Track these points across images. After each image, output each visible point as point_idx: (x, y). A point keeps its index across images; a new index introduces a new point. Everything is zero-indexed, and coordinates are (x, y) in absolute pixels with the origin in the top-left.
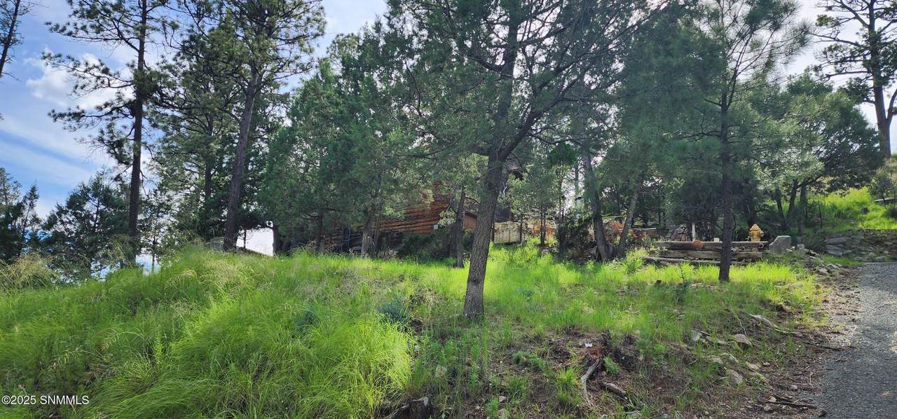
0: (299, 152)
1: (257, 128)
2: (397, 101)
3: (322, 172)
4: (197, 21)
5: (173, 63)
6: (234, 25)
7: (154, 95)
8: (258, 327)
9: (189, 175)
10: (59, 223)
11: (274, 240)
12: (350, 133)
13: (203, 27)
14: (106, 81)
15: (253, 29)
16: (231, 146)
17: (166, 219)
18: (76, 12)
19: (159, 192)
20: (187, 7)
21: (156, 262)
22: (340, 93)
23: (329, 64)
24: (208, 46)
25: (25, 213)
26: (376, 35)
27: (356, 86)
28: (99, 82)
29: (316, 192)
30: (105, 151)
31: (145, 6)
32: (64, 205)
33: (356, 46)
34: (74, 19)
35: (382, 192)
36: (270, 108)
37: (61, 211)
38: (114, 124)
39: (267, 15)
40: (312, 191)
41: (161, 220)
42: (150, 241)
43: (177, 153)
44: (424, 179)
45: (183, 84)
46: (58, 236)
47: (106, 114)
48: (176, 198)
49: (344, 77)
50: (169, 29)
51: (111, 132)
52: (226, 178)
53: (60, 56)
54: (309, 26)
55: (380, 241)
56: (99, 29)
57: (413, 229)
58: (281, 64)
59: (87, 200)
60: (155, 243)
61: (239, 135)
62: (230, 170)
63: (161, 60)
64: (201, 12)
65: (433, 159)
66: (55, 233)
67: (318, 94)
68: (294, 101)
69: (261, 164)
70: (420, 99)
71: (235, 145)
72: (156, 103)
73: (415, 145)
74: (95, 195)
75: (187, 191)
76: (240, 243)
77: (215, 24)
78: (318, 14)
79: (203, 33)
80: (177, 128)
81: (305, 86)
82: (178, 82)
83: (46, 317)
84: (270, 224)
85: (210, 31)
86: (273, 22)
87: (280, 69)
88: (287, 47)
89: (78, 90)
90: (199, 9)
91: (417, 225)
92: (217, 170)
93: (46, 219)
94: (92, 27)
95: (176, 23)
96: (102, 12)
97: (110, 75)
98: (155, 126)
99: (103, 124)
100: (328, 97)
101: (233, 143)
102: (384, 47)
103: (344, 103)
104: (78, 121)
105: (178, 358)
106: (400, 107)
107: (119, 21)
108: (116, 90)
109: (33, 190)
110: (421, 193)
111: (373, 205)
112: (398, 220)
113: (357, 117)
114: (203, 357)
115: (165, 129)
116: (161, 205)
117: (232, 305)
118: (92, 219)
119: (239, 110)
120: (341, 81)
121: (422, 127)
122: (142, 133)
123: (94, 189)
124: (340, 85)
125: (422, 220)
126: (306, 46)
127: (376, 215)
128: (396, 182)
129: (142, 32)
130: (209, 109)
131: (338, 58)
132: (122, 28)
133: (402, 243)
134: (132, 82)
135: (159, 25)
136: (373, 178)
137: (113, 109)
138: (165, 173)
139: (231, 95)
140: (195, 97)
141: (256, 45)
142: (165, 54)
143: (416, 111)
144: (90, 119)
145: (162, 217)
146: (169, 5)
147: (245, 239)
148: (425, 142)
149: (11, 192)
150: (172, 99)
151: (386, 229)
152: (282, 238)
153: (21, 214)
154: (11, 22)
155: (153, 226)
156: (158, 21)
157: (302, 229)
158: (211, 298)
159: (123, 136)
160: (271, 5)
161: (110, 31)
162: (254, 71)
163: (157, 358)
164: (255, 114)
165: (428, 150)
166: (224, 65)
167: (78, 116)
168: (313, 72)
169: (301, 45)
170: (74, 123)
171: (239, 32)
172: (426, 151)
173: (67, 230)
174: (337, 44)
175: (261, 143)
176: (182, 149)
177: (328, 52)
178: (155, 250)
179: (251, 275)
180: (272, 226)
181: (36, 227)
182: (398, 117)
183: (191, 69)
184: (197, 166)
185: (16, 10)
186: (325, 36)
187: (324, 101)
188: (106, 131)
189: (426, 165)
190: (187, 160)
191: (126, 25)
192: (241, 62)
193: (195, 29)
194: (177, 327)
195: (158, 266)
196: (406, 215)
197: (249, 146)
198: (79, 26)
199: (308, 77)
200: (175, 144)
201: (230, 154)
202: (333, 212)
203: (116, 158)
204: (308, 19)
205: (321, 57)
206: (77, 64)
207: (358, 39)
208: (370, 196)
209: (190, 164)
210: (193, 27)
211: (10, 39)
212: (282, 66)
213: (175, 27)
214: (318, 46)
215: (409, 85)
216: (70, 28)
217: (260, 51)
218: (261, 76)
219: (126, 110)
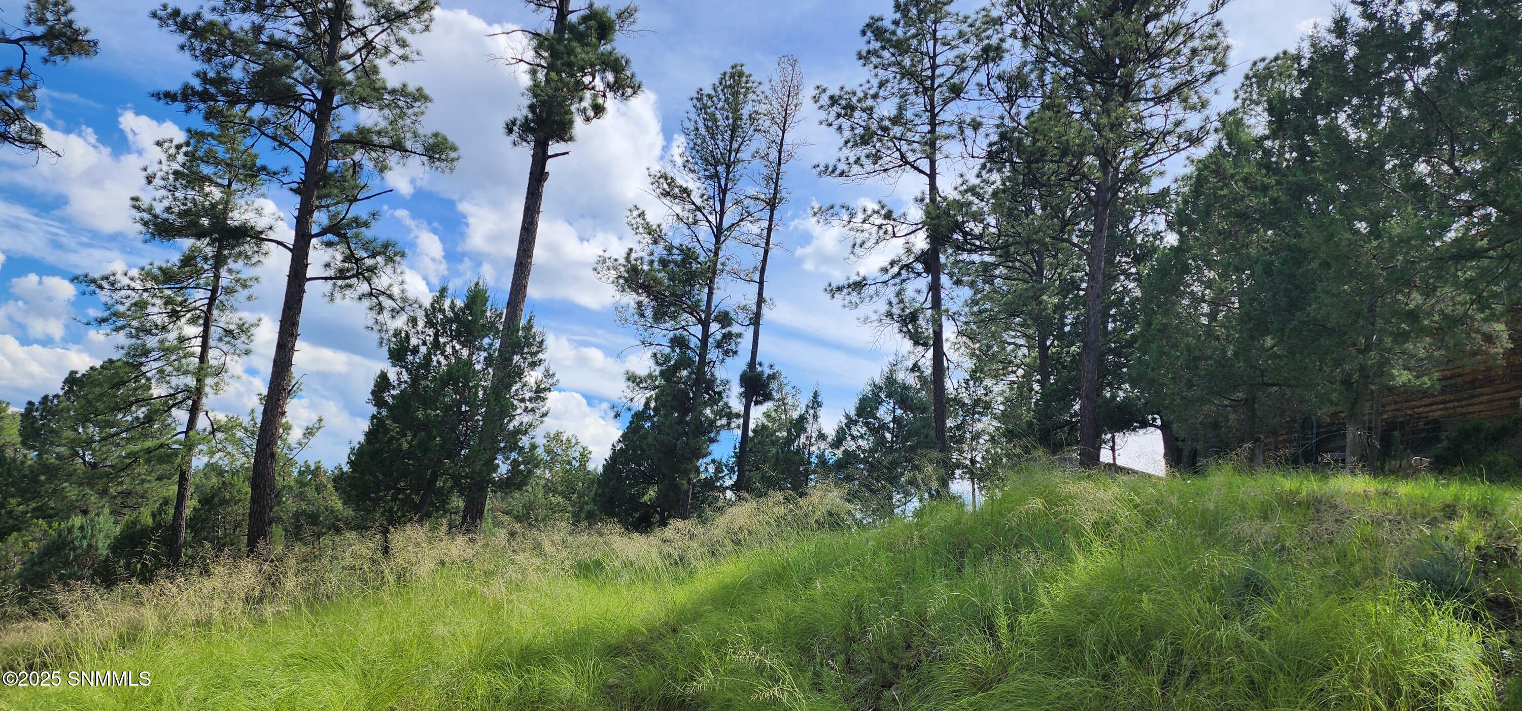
0: (1196, 288)
1: (1118, 258)
2: (1396, 156)
3: (1245, 317)
4: (1008, 108)
5: (977, 181)
6: (1065, 97)
7: (955, 236)
8: (1159, 597)
9: (1013, 351)
10: (849, 438)
11: (1165, 448)
12: (1298, 235)
13: (1018, 114)
14: (890, 228)
15: (1098, 95)
16: (1077, 295)
17: (986, 424)
18: (846, 142)
19: (971, 383)
20: (992, 90)
21: (977, 491)
22: (1268, 167)
23: (1242, 119)
24: (1027, 142)
25: (809, 429)
26: (1337, 42)
27: (1303, 149)
28: (881, 232)
29: (1236, 354)
30: (896, 330)
31: (933, 107)
32: (853, 413)
33: (1295, 73)
34: (846, 151)
35: (1380, 340)
36: (1136, 221)
37: (851, 422)
38: (904, 290)
39: (1119, 66)
40: (1230, 353)
41: (979, 426)
42: (965, 458)
43: (992, 319)
44: (1482, 303)
45: (994, 210)
46: (850, 458)
47: (893, 277)
48: (996, 389)
49: (1273, 136)
50: (969, 132)
51: (901, 301)
52: (1073, 348)
53: (832, 207)
54: (1195, 63)
55: (1386, 440)
56: (876, 157)
57: (1464, 410)
58: (1151, 140)
59: (880, 403)
60: (973, 461)
61: (1086, 274)
62: (1078, 335)
63: (960, 181)
64: (1014, 93)
65: (1501, 258)
66: (846, 452)
67: (1225, 178)
68: (1179, 199)
69: (1129, 319)
70: (1453, 139)
71: (1082, 293)
72: (959, 248)
73: (1451, 236)
74: (889, 396)
75: (1012, 377)
76: (1105, 456)
77: (1035, 104)
78: (1211, 36)
79: (1019, 124)
80: (989, 280)
81: (1198, 169)
82: (986, 209)
83: (849, 570)
84: (1154, 420)
85: (1028, 118)
86: (1131, 75)
87: (1149, 150)
88: (1159, 109)
89: (857, 250)
90: (1010, 89)
91: (1475, 400)
92: (1055, 337)
93: (834, 434)
94: (868, 157)
95: (978, 119)
96: (879, 132)
97: (895, 220)
98: (958, 282)
99: (890, 292)
100: (1245, 180)
101: (1079, 289)
102: (1356, 59)
103: (1279, 183)
104: (859, 294)
105: (1033, 640)
106: (1406, 166)
107: (900, 139)
108: (903, 240)
109: (816, 395)
110: (1478, 331)
111: (1362, 368)
112: (1424, 393)
113: (1309, 204)
114: (1071, 641)
115: (972, 284)
116: (977, 402)
117: (1109, 558)
118: (888, 429)
119: (1083, 234)
120: (1268, 143)
121: (1464, 196)
122: (942, 296)
123: (887, 387)
124: (1268, 153)
125: (1486, 390)
126: (1194, 99)
127: (1373, 387)
128: (1413, 316)
129: (931, 145)
130: (1037, 242)
131: (1257, 104)
132: (905, 147)
133: (1441, 441)
134: (924, 224)
135: (954, 130)
136: (1358, 314)
137: (901, 269)
138: (977, 352)
139: (1069, 213)
140: (1013, 227)
141: (1104, 121)
142: (965, 171)
143: (1445, 168)
144: (873, 288)
145: (979, 420)
146: (966, 96)
147: (1113, 449)
148: (1474, 224)
149: (789, 400)
150: (980, 237)
151: (1399, 413)
152: (1180, 444)
153: (804, 430)
154: (774, 176)
155: (968, 435)
156: (951, 123)
157: (1216, 426)
158: (1073, 546)
159: (917, 305)
160: (1125, 48)
161: (891, 158)
162: (1105, 165)
163: (1002, 638)
164: (1112, 236)
165: (1485, 240)
166: (1054, 166)
167: (858, 285)
168: (1210, 142)
169: (1185, 100)
170: (854, 297)
171: (1076, 108)
172: (1480, 243)
173: (859, 447)
174: (1254, 80)
175: (1127, 282)
176: (1000, 312)
177: (1236, 98)
178: (974, 474)
179: (1136, 506)
180: (1159, 422)
181: (823, 445)
182: (1403, 186)
183: (1004, 184)
184: (1025, 335)
185: (780, 159)
186: (1229, 72)
187: (1238, 187)
188: (894, 301)
189: (1484, 273)
190: (1008, 328)
191: (910, 143)
192: (1082, 155)
193: (1007, 121)
194: (1024, 590)
195: (981, 499)
196: (1444, 383)
197: (1106, 289)
198: (852, 160)
199: (1201, 152)
200: (988, 306)
201: (1076, 309)
202: (1275, 388)
203: (911, 338)
204: (1194, 51)
205: (1223, 111)
206: (852, 215)
207: (1298, 58)
208: (1353, 351)
209: (1013, 333)
210: (1002, 118)
211: (775, 198)
212: (1153, 145)
213: (976, 126)
214: (1216, 92)
215: (1422, 120)
216: (842, 166)
217: (1111, 130)
218: (1117, 170)
219: (919, 267)
